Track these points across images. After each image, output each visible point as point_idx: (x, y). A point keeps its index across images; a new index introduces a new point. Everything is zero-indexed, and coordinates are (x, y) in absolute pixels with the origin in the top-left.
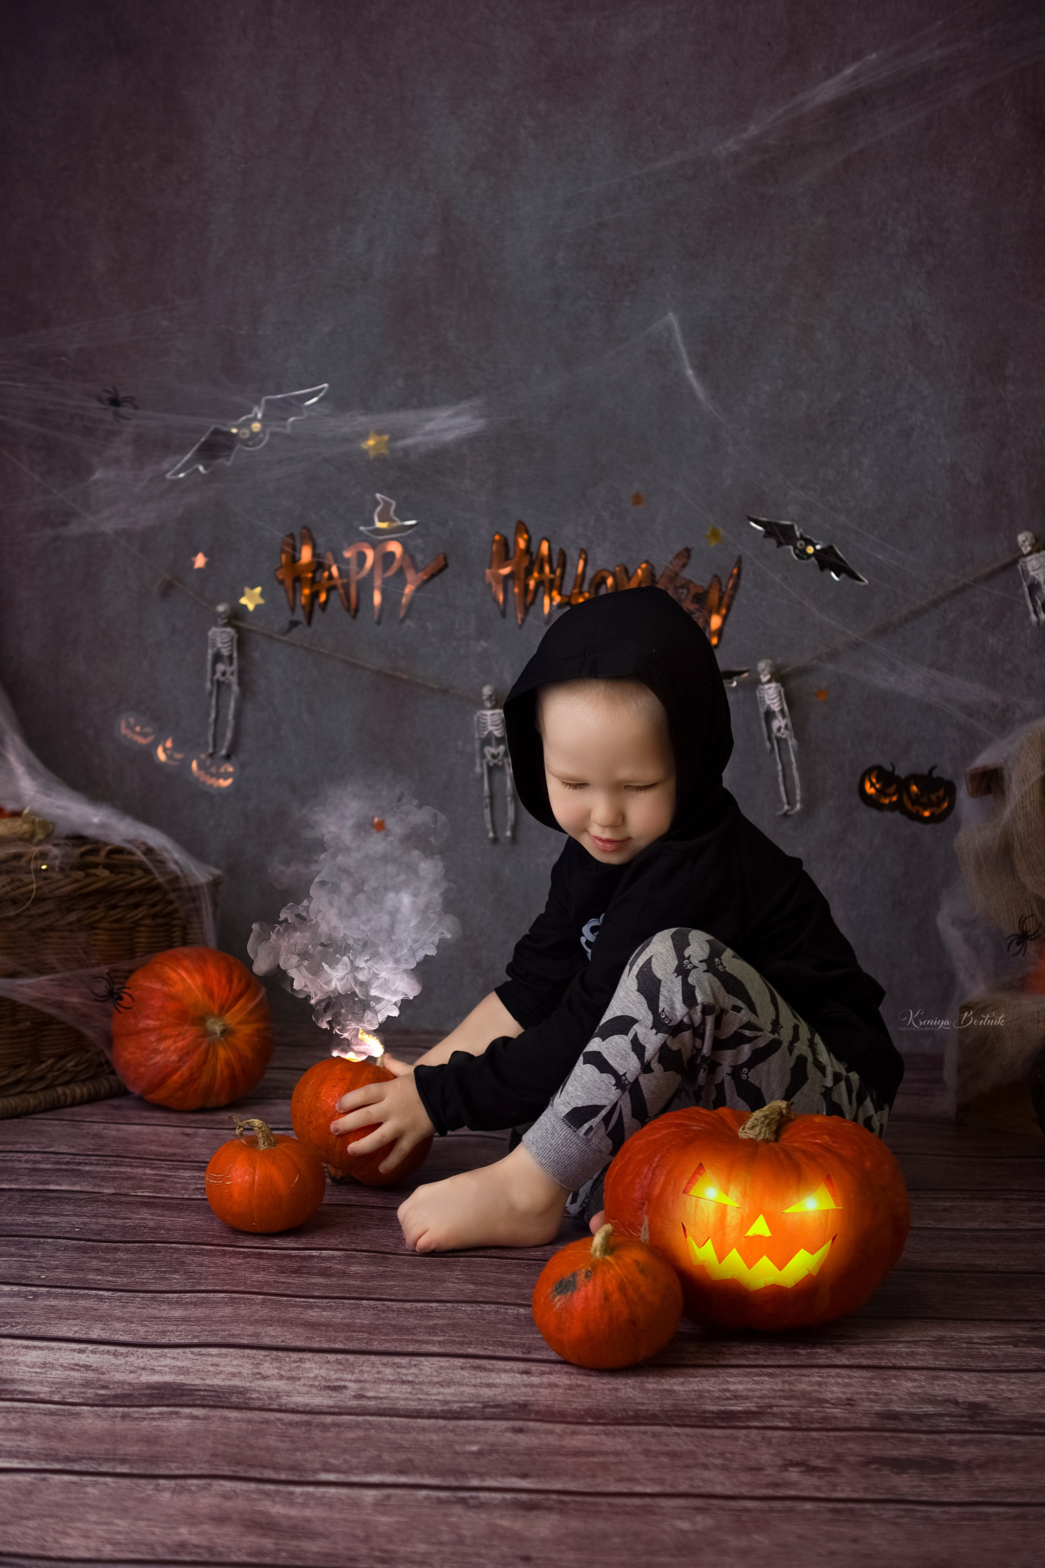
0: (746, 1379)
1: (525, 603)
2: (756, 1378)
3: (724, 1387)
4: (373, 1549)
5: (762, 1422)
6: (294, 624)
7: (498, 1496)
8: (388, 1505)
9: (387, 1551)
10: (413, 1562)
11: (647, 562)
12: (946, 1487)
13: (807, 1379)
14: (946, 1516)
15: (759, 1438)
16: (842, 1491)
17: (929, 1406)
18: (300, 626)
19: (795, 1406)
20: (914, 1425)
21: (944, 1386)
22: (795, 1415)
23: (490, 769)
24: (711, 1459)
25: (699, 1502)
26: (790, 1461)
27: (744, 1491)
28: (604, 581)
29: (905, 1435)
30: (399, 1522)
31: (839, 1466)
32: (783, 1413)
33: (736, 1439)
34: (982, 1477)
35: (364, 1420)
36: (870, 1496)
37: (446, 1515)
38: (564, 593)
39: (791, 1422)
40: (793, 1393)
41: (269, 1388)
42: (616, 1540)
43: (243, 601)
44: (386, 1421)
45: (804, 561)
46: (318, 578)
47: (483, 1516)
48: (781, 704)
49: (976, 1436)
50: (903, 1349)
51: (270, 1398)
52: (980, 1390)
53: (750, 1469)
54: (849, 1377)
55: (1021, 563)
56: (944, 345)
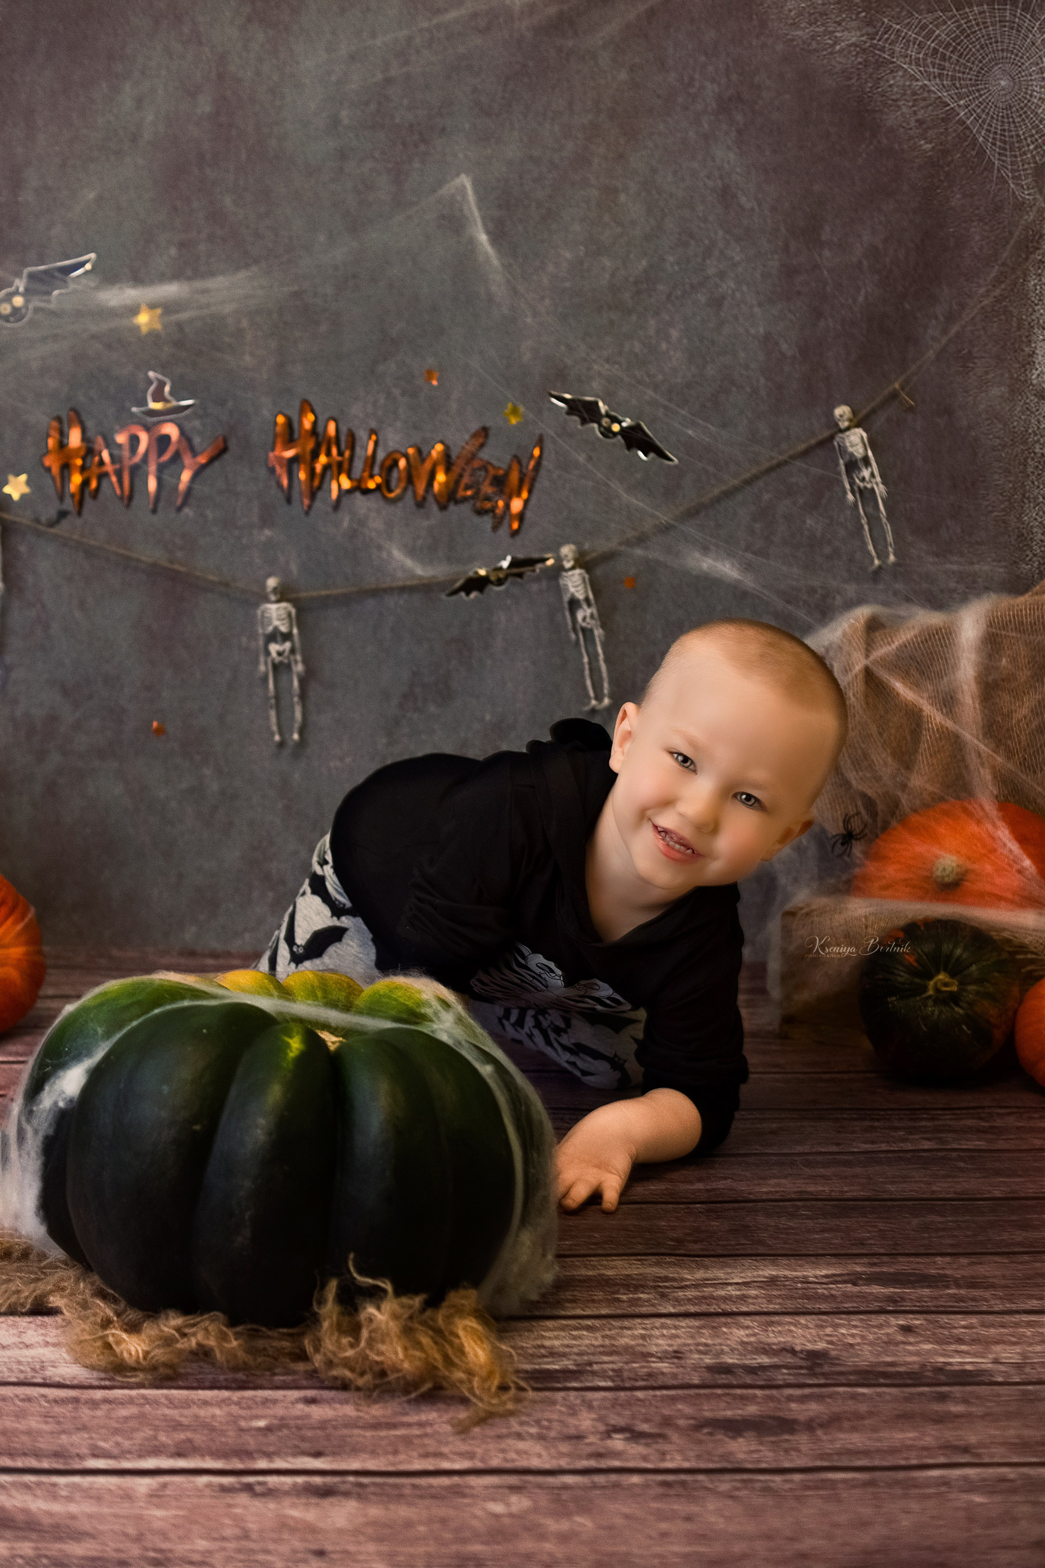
0: (563, 1334)
1: (311, 487)
2: (574, 1333)
3: (539, 1342)
4: (146, 1549)
5: (581, 1382)
6: (63, 514)
7: (288, 1480)
8: (163, 1496)
9: (161, 1551)
10: (192, 1563)
11: (442, 442)
12: (786, 1451)
13: (629, 1332)
14: (787, 1486)
15: (578, 1402)
16: (672, 1460)
17: (763, 1356)
18: (69, 517)
19: (616, 1362)
20: (748, 1380)
21: (780, 1332)
22: (618, 1372)
23: (276, 667)
24: (526, 1428)
25: (513, 1480)
26: (613, 1426)
27: (564, 1463)
28: (395, 463)
29: (739, 1391)
30: (177, 1516)
31: (669, 1432)
32: (605, 1371)
33: (554, 1403)
34: (824, 1438)
35: (138, 1394)
36: (703, 1465)
37: (229, 1506)
38: (353, 476)
39: (613, 1381)
40: (615, 1349)
41: (32, 1358)
42: (422, 1528)
43: (7, 490)
44: (163, 1394)
45: (608, 440)
46: (88, 464)
47: (272, 1506)
48: (586, 592)
49: (816, 1390)
50: (733, 1293)
51: (34, 1370)
52: (819, 1336)
53: (569, 1438)
54: (676, 1327)
55: (837, 439)
56: (756, 208)
